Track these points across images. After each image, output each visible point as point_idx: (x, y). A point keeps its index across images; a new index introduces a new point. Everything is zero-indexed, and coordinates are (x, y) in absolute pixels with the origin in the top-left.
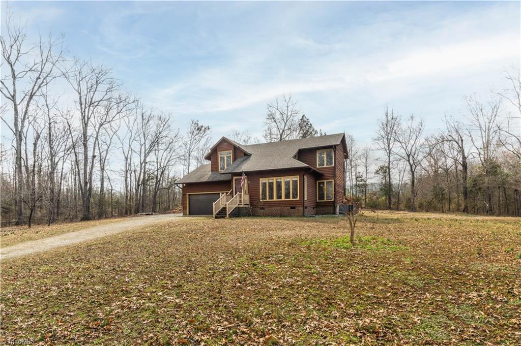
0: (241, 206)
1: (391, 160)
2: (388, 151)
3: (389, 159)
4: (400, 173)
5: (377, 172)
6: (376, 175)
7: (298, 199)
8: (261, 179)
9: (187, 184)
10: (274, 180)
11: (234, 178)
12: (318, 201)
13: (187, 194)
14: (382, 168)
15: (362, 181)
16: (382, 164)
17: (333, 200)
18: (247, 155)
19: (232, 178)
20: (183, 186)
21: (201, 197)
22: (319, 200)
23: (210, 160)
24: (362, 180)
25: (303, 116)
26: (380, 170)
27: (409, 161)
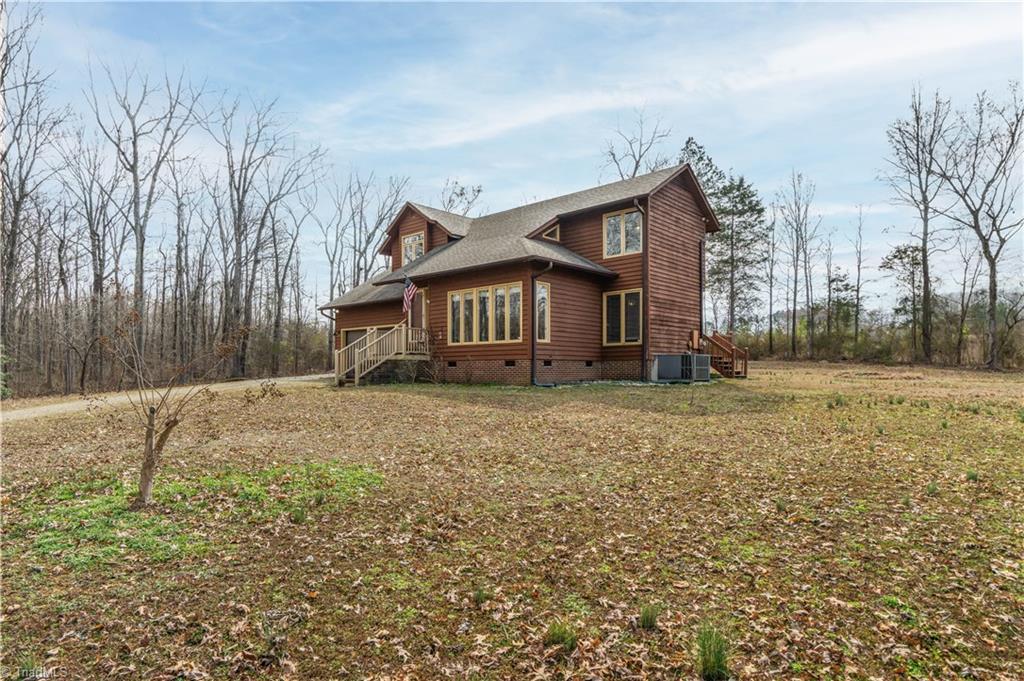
0: (400, 357)
1: (929, 231)
2: (922, 207)
3: (926, 226)
4: (967, 262)
5: (887, 265)
6: (888, 272)
7: (520, 340)
8: (449, 294)
9: (340, 309)
10: (474, 294)
12: (605, 343)
13: (342, 330)
14: (900, 253)
15: (846, 289)
16: (902, 243)
17: (640, 342)
18: (452, 239)
20: (335, 313)
22: (608, 341)
23: (390, 255)
24: (847, 287)
25: (689, 141)
26: (895, 257)
27: (976, 227)
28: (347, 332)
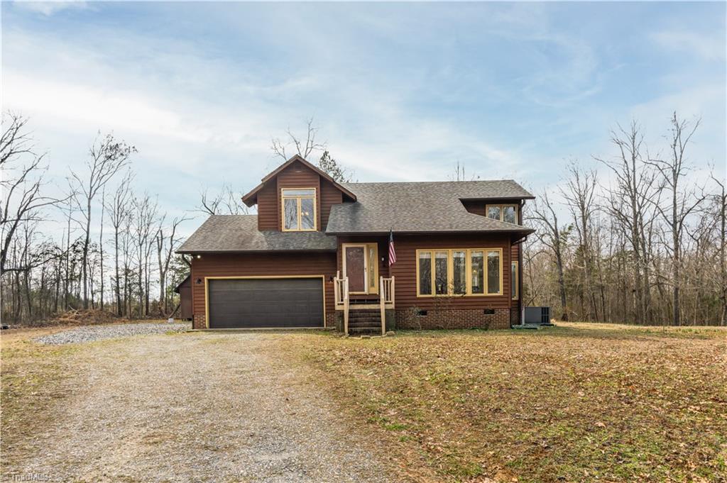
7: (500, 293)
8: (419, 252)
9: (203, 254)
10: (449, 255)
11: (345, 246)
13: (206, 278)
19: (340, 246)
20: (195, 260)
21: (241, 287)
25: (326, 154)
28: (209, 280)
